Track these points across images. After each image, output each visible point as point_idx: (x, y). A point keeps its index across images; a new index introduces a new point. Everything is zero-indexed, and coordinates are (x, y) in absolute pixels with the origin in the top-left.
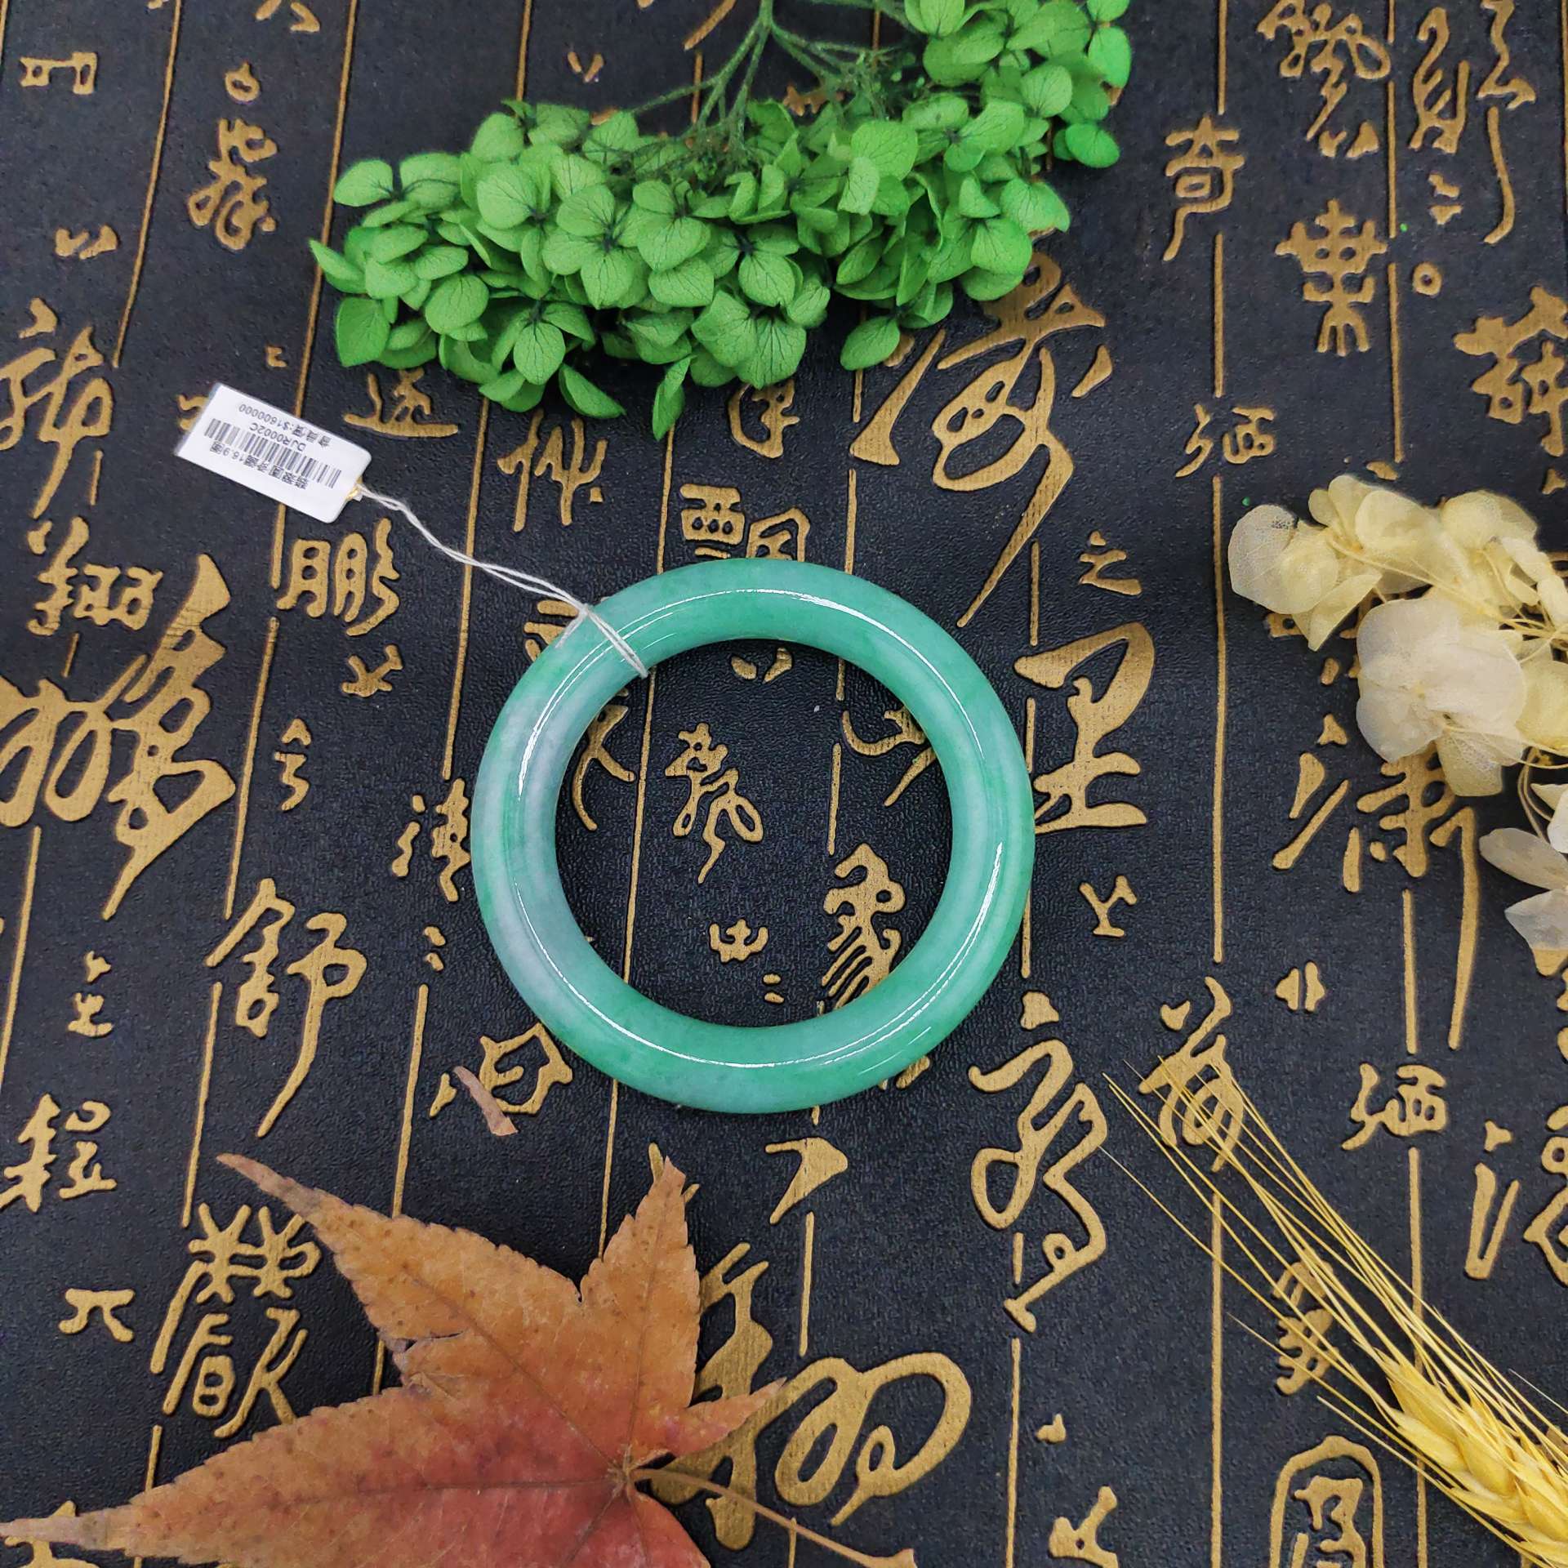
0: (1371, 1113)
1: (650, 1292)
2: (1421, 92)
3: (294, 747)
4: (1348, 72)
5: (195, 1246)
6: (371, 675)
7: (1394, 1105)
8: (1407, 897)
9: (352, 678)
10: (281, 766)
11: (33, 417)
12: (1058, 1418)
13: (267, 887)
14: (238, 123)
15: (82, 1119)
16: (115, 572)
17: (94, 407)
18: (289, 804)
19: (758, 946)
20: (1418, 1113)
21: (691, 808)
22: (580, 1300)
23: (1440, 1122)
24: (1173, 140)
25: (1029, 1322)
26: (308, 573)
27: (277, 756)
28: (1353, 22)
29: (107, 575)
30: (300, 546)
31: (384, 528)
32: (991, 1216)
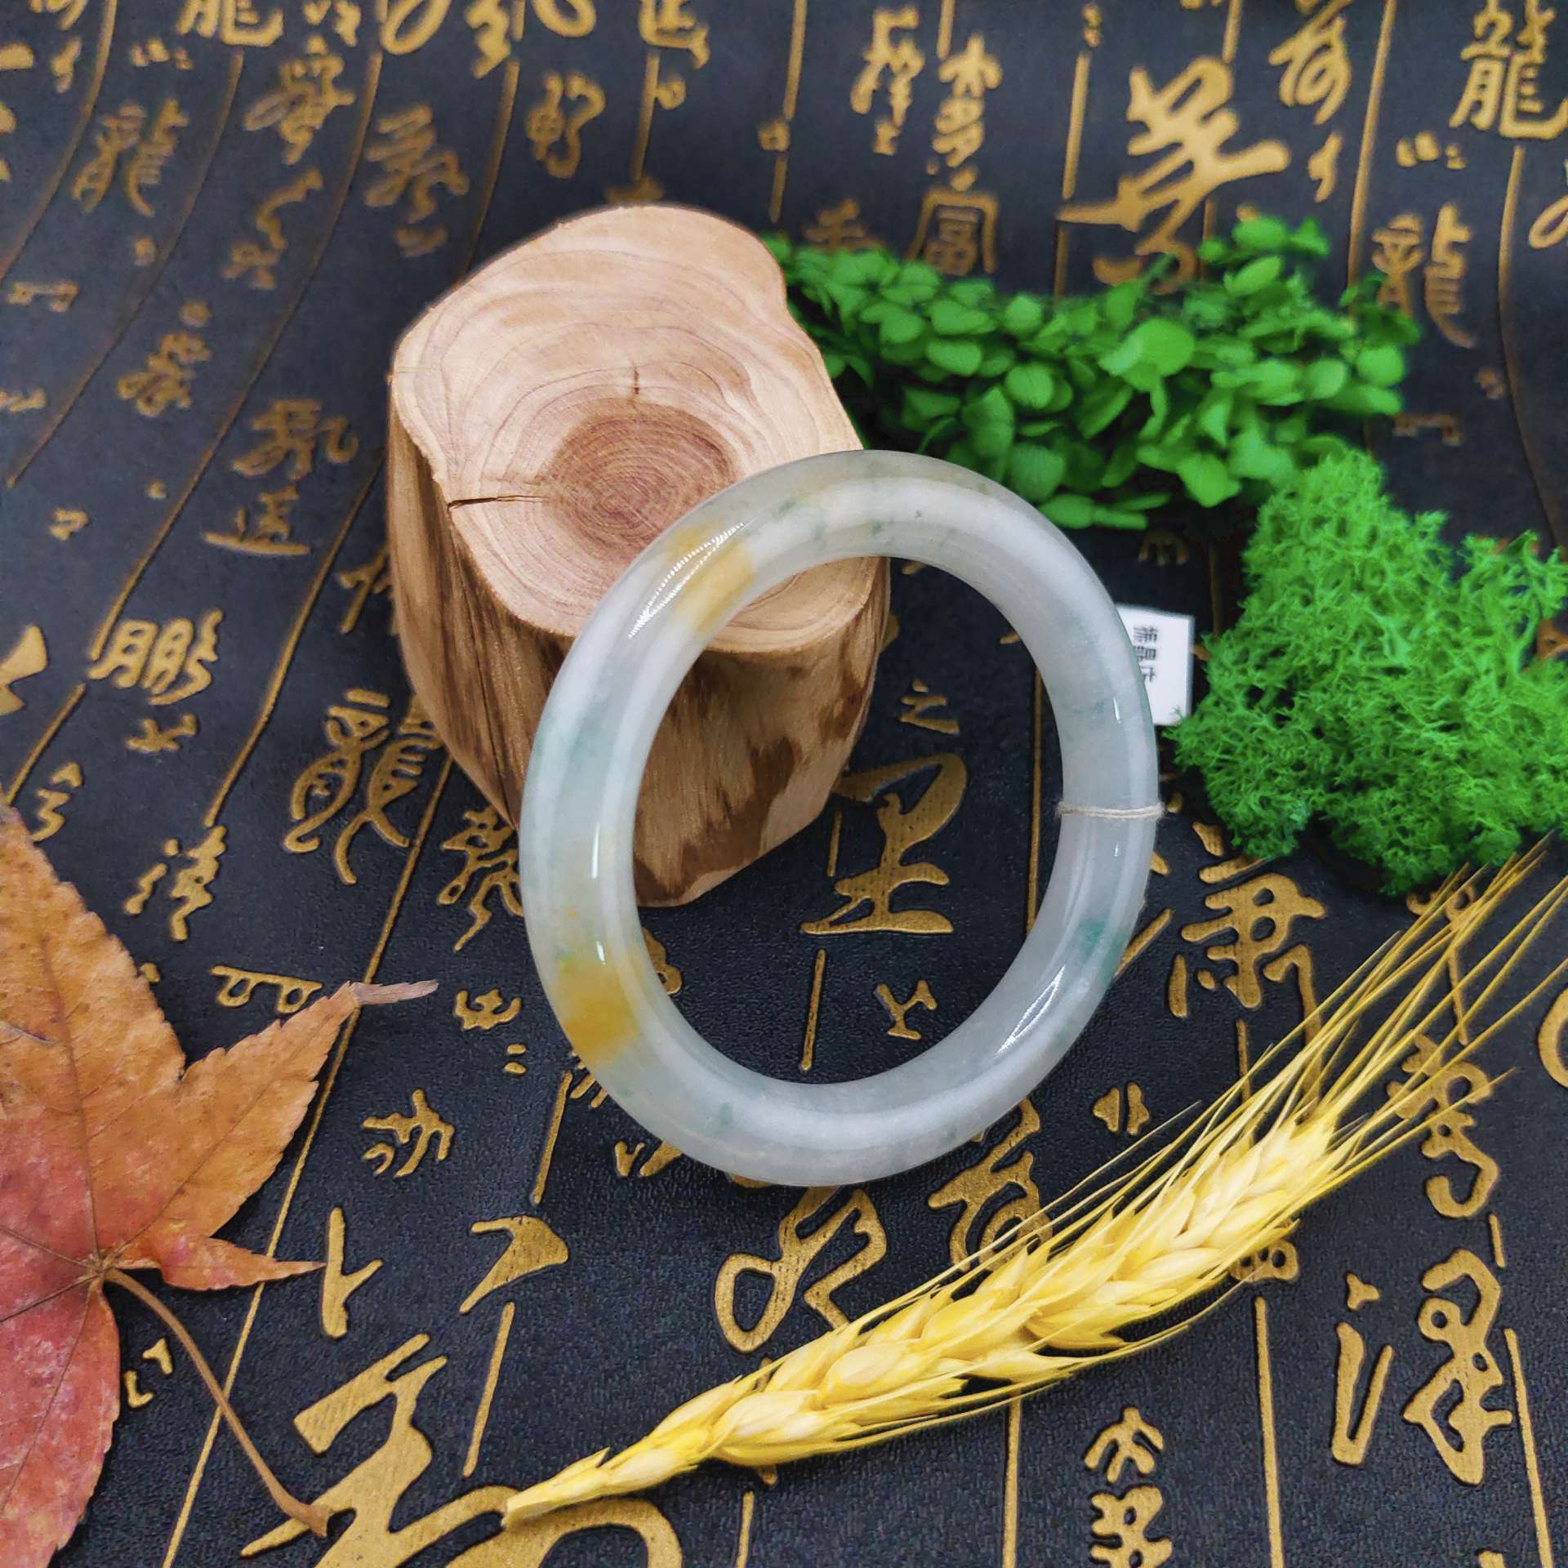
3: (63, 787)
6: (162, 736)
8: (1242, 1028)
10: (41, 802)
14: (184, 338)
18: (39, 836)
19: (506, 1017)
21: (460, 882)
23: (1290, 1272)
25: (769, 1473)
26: (128, 649)
27: (42, 792)
30: (129, 626)
31: (214, 617)
32: (734, 1337)
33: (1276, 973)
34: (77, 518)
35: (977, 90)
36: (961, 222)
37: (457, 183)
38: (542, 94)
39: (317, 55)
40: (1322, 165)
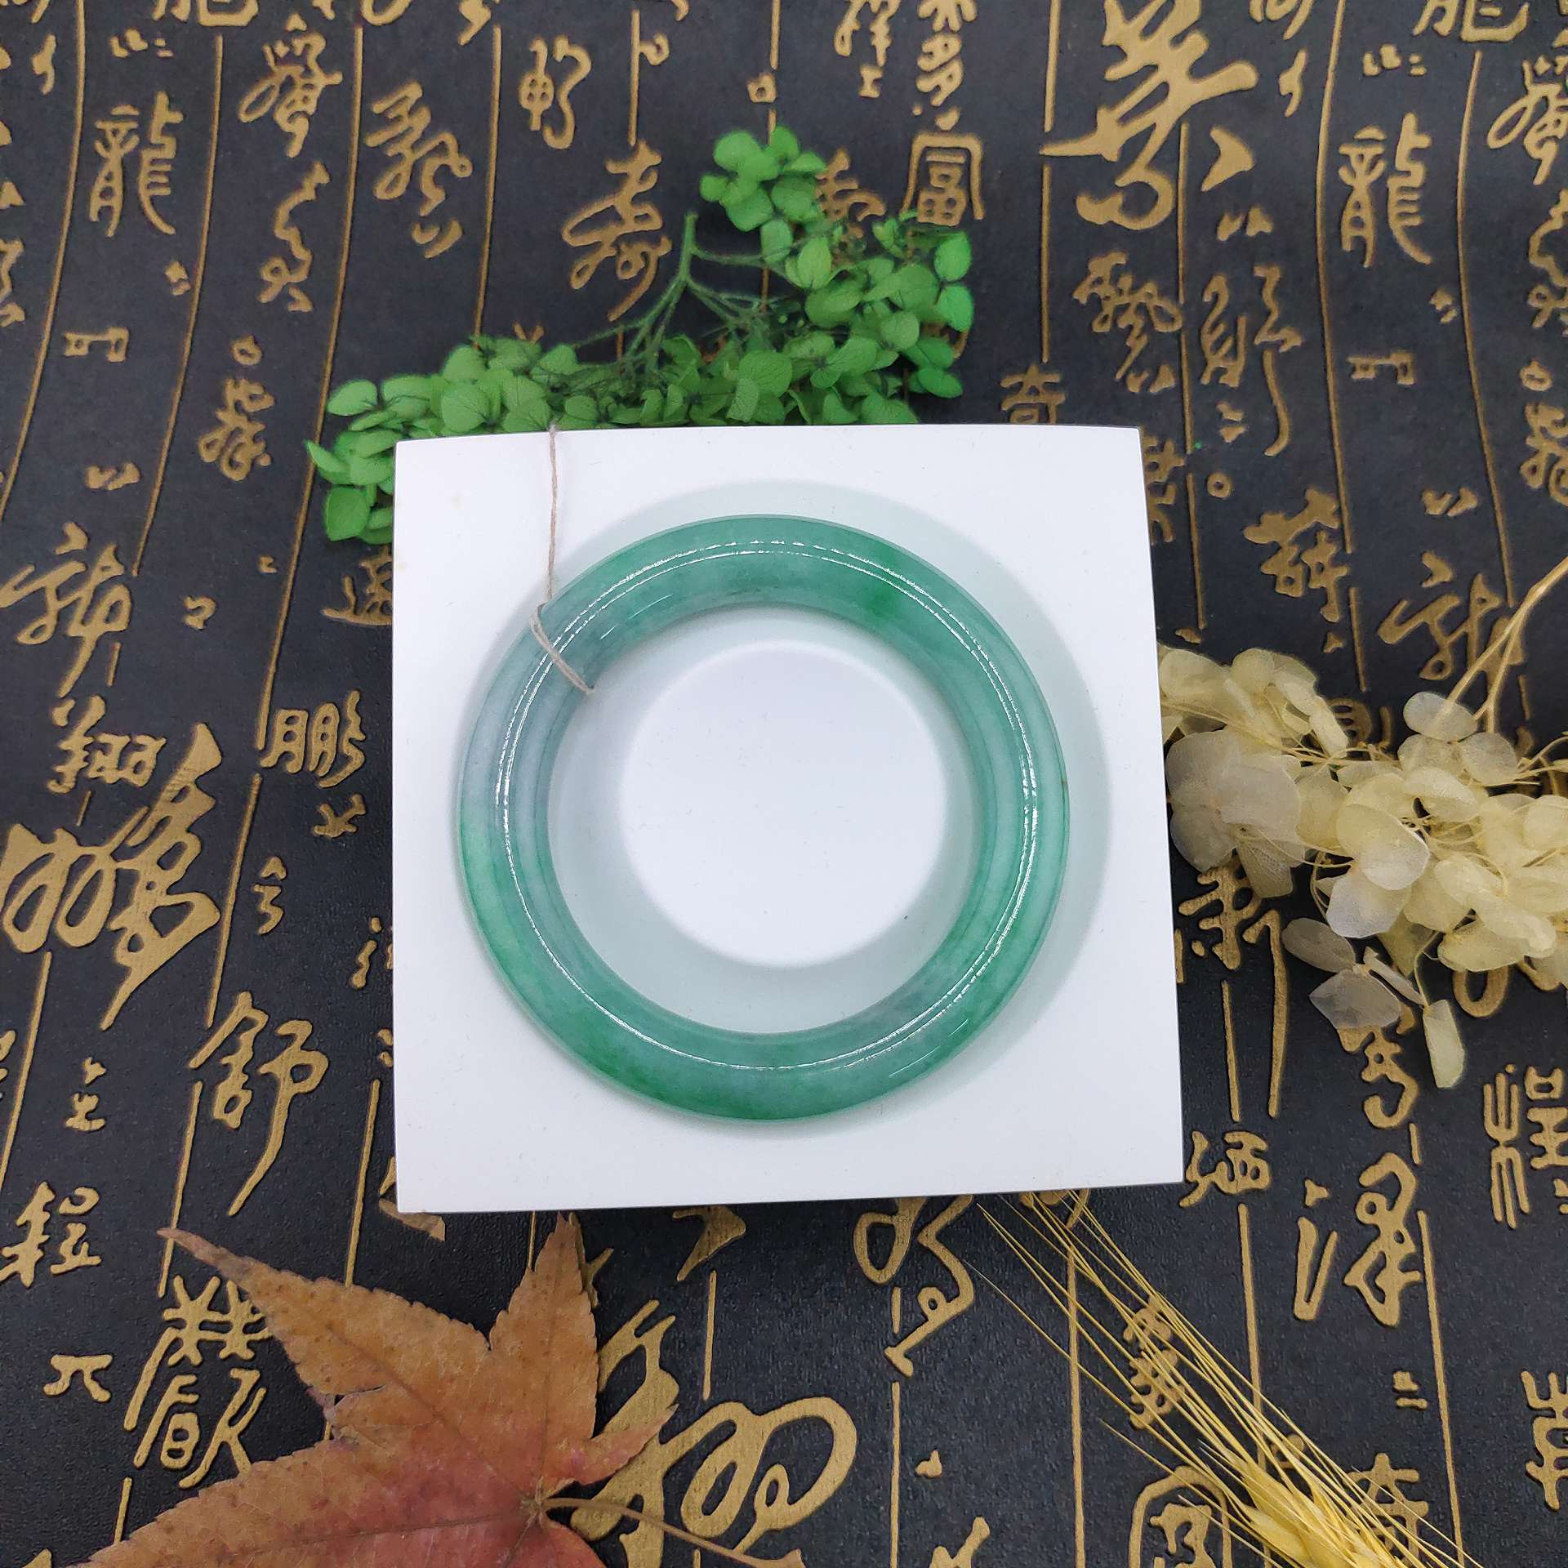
0: (1203, 1175)
2: (1208, 340)
3: (271, 880)
4: (1148, 327)
5: (169, 1314)
6: (339, 819)
7: (1223, 1166)
8: (1226, 987)
9: (322, 822)
10: (259, 896)
11: (63, 616)
12: (935, 1455)
13: (244, 999)
14: (243, 382)
15: (73, 1203)
16: (125, 740)
17: (114, 609)
18: (266, 928)
20: (1245, 1174)
23: (1264, 1182)
24: (1007, 383)
25: (907, 1368)
26: (288, 736)
27: (257, 888)
28: (1150, 288)
29: (118, 742)
30: (283, 715)
31: (353, 698)
32: (872, 1273)
33: (1251, 936)
34: (206, 605)
35: (955, 24)
36: (949, 164)
37: (461, 166)
38: (531, 59)
39: (297, 33)
40: (1290, 82)
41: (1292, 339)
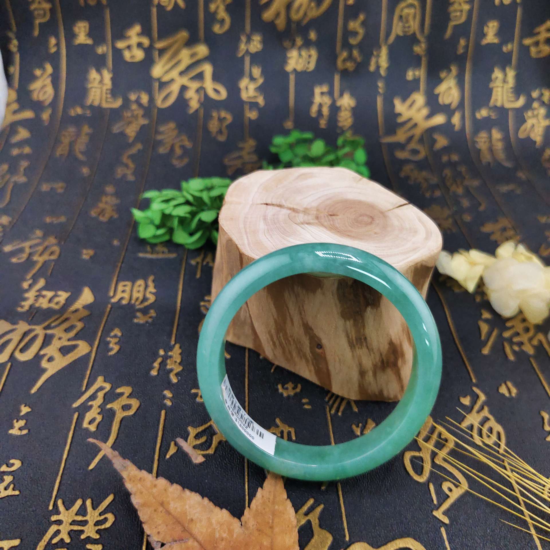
1: (273, 520)
3: (115, 336)
5: (54, 518)
6: (145, 317)
8: (532, 361)
9: (137, 318)
10: (109, 342)
11: (31, 254)
13: (100, 379)
14: (109, 197)
15: (8, 466)
16: (53, 293)
17: (53, 252)
18: (111, 353)
19: (298, 390)
22: (241, 525)
25: (446, 521)
26: (123, 291)
27: (109, 339)
28: (424, 173)
29: (49, 294)
30: (122, 284)
31: (152, 278)
32: (416, 478)
33: (535, 342)
34: (91, 252)
37: (188, 144)
38: (211, 117)
39: (135, 110)
40: (456, 120)
41: (476, 183)
